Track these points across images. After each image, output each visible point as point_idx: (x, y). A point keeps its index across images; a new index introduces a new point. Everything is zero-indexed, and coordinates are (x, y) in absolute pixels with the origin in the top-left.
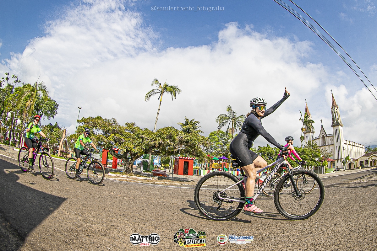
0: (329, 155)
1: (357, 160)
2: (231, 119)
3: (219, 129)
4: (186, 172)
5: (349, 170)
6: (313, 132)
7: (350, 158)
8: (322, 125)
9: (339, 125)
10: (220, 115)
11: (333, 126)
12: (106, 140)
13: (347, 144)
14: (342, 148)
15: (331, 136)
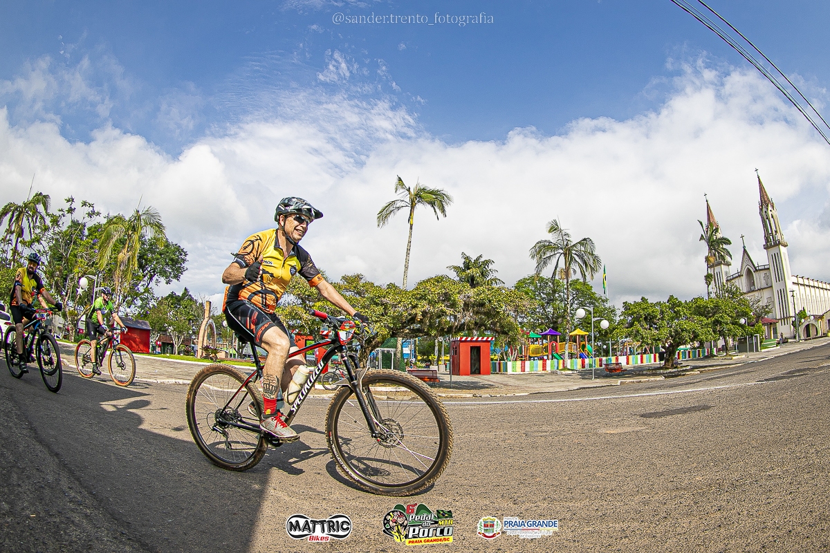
0: (766, 310)
1: (821, 317)
2: (562, 249)
3: (538, 274)
4: (476, 370)
5: (806, 340)
6: (728, 264)
7: (808, 314)
8: (744, 247)
9: (779, 243)
10: (538, 243)
11: (766, 247)
12: (305, 316)
13: (798, 284)
14: (788, 293)
15: (765, 269)
